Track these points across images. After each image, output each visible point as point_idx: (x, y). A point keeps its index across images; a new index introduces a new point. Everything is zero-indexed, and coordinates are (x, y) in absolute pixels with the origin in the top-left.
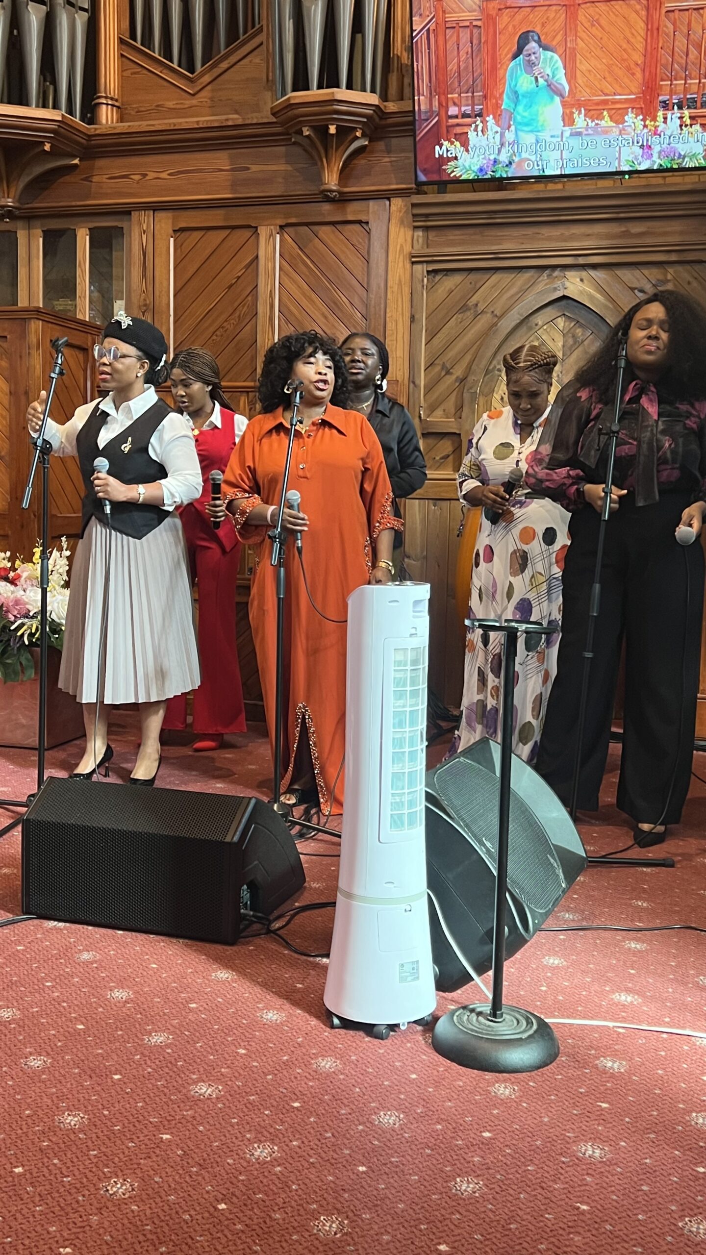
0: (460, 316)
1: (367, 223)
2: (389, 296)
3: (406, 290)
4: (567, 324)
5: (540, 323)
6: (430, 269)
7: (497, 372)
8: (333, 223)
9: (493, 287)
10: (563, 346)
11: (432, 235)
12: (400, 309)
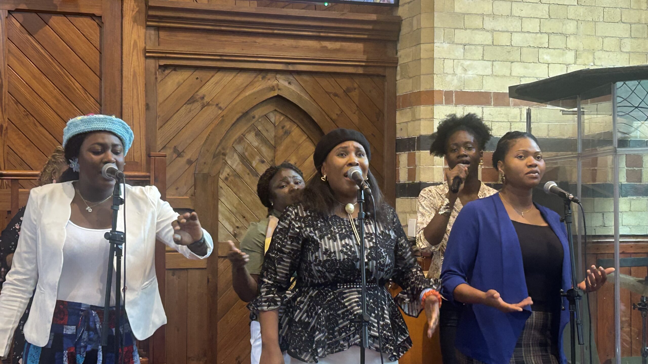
0: (189, 106)
1: (101, 17)
2: (124, 86)
3: (141, 81)
4: (277, 117)
5: (257, 117)
6: (162, 62)
7: (221, 156)
8: (65, 14)
9: (217, 83)
10: (275, 136)
11: (162, 34)
12: (135, 97)
